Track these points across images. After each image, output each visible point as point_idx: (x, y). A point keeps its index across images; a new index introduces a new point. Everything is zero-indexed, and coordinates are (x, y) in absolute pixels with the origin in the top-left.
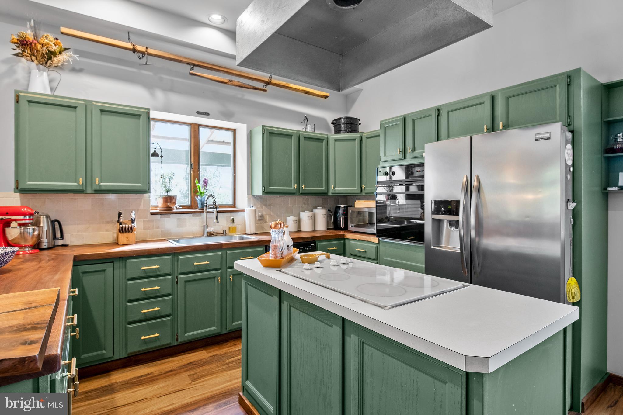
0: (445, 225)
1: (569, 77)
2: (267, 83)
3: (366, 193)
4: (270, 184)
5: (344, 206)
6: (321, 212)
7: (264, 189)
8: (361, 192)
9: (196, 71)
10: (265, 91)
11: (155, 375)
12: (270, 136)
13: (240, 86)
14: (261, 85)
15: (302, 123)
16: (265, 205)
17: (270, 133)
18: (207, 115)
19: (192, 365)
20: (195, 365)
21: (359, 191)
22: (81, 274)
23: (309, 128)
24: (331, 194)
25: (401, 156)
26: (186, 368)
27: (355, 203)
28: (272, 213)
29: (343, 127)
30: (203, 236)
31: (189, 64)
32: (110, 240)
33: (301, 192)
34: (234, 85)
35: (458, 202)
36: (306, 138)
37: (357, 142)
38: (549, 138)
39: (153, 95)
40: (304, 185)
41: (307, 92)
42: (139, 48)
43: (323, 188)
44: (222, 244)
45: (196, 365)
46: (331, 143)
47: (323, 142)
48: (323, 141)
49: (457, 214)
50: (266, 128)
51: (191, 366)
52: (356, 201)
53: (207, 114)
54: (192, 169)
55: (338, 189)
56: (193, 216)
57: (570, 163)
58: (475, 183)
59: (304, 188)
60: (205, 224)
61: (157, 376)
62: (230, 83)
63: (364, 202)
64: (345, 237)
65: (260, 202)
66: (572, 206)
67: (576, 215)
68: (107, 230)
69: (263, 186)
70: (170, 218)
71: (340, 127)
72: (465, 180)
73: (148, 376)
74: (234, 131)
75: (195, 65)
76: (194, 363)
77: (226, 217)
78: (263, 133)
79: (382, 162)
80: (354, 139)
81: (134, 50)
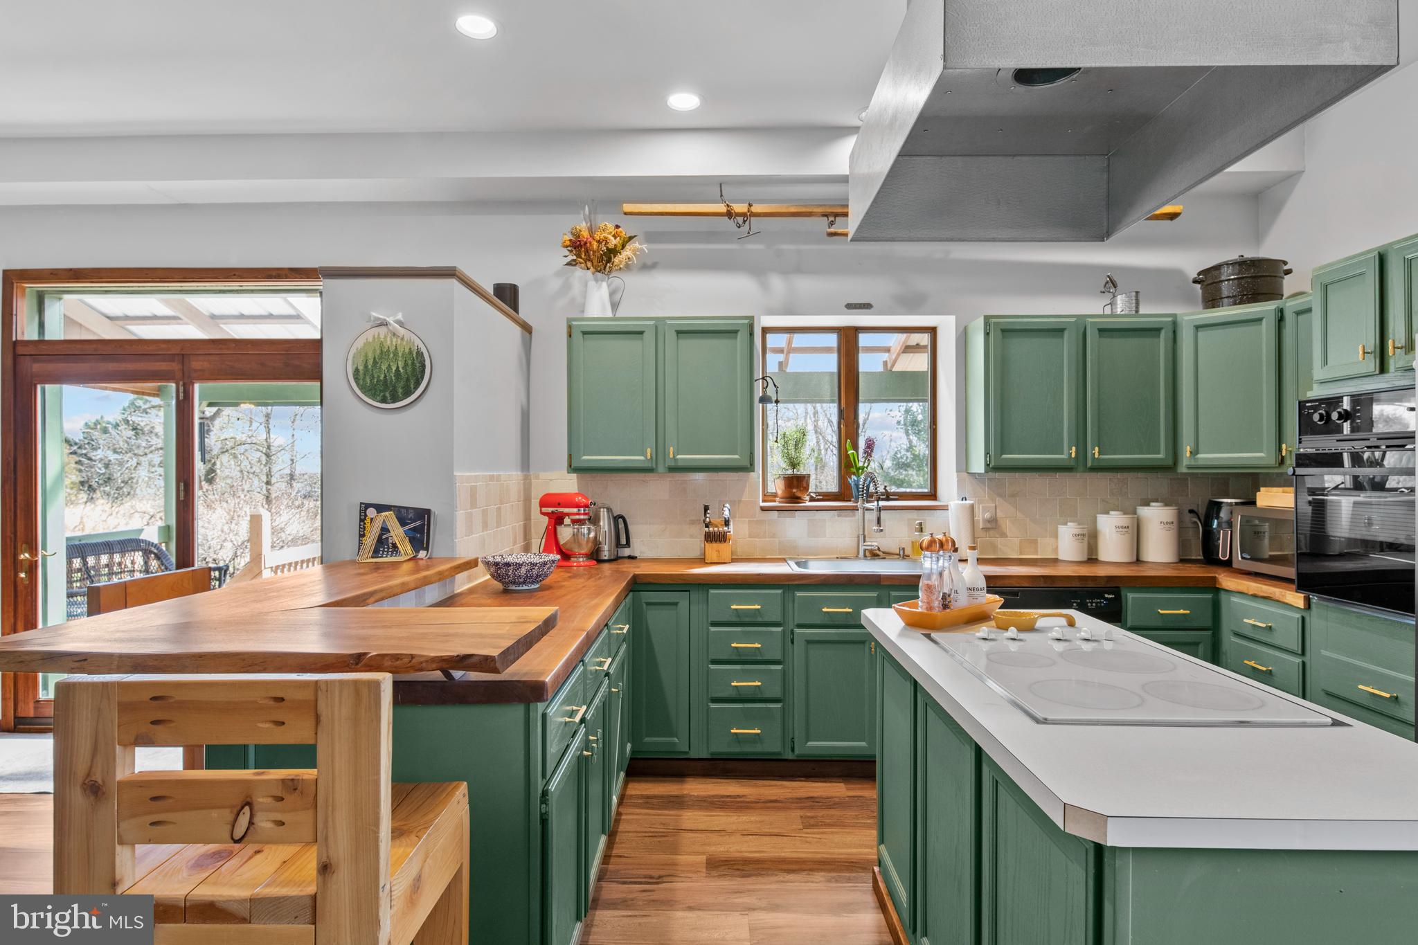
4: (1005, 449)
5: (1233, 501)
6: (1158, 516)
7: (988, 459)
8: (1280, 463)
11: (748, 800)
12: (1003, 337)
15: (1101, 292)
16: (1002, 496)
17: (1003, 331)
18: (867, 308)
19: (813, 802)
20: (817, 802)
21: (1272, 461)
22: (644, 605)
23: (1122, 304)
24: (1184, 470)
26: (801, 803)
27: (1258, 493)
28: (1020, 515)
29: (1226, 289)
30: (857, 557)
31: (826, 215)
32: (695, 553)
33: (1090, 464)
36: (1104, 331)
37: (1266, 330)
39: (765, 287)
40: (1097, 449)
42: (737, 208)
43: (1159, 453)
44: (880, 575)
45: (820, 804)
46: (1187, 335)
47: (1159, 337)
48: (1160, 333)
50: (994, 320)
51: (811, 803)
52: (1262, 489)
53: (867, 306)
54: (842, 421)
55: (1207, 457)
56: (839, 516)
59: (1096, 456)
60: (861, 533)
61: (752, 802)
63: (1284, 492)
64: (1217, 586)
65: (988, 488)
68: (692, 536)
69: (987, 454)
70: (795, 517)
71: (1220, 290)
73: (738, 800)
74: (932, 331)
75: (836, 215)
76: (817, 800)
77: (909, 520)
78: (987, 334)
79: (1323, 382)
80: (1260, 320)
81: (729, 214)
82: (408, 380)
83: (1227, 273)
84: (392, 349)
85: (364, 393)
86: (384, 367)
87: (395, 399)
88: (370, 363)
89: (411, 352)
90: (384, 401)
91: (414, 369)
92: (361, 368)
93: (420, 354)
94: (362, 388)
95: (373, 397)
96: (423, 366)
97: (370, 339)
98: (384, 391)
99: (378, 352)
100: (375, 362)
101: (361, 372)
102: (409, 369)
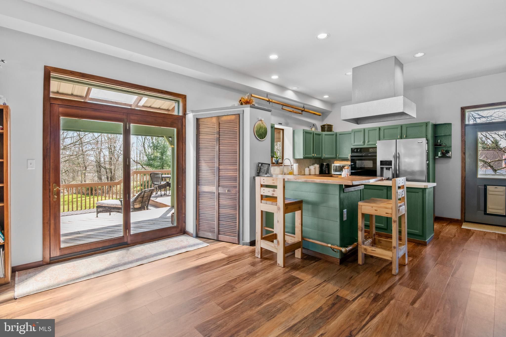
0: (385, 169)
1: (426, 124)
2: (302, 111)
3: (338, 158)
4: (305, 154)
5: (325, 163)
6: (317, 166)
8: (336, 157)
9: (284, 107)
10: (302, 114)
13: (295, 113)
14: (300, 112)
17: (306, 132)
21: (335, 157)
23: (313, 129)
24: (323, 158)
25: (363, 144)
27: (334, 162)
29: (326, 129)
31: (282, 105)
33: (314, 157)
34: (294, 112)
35: (391, 161)
36: (315, 134)
37: (334, 136)
38: (422, 142)
40: (315, 154)
41: (314, 114)
42: (271, 100)
43: (320, 155)
46: (324, 136)
48: (319, 135)
49: (391, 165)
50: (304, 130)
53: (281, 124)
55: (327, 156)
57: (427, 150)
58: (397, 155)
60: (283, 170)
62: (293, 112)
63: (339, 162)
66: (428, 162)
67: (428, 165)
69: (303, 155)
72: (394, 154)
74: (283, 130)
75: (283, 105)
78: (303, 133)
79: (353, 146)
80: (334, 135)
81: (269, 101)
82: (264, 134)
83: (326, 126)
84: (262, 127)
85: (257, 136)
86: (261, 131)
87: (262, 139)
88: (258, 129)
89: (265, 128)
90: (261, 139)
91: (265, 132)
92: (257, 130)
93: (266, 128)
94: (257, 135)
95: (259, 137)
96: (267, 131)
97: (258, 124)
98: (260, 136)
99: (260, 127)
100: (259, 129)
101: (257, 131)
102: (265, 131)
